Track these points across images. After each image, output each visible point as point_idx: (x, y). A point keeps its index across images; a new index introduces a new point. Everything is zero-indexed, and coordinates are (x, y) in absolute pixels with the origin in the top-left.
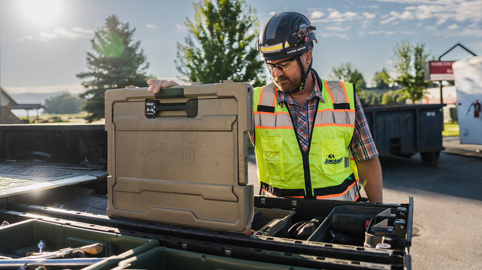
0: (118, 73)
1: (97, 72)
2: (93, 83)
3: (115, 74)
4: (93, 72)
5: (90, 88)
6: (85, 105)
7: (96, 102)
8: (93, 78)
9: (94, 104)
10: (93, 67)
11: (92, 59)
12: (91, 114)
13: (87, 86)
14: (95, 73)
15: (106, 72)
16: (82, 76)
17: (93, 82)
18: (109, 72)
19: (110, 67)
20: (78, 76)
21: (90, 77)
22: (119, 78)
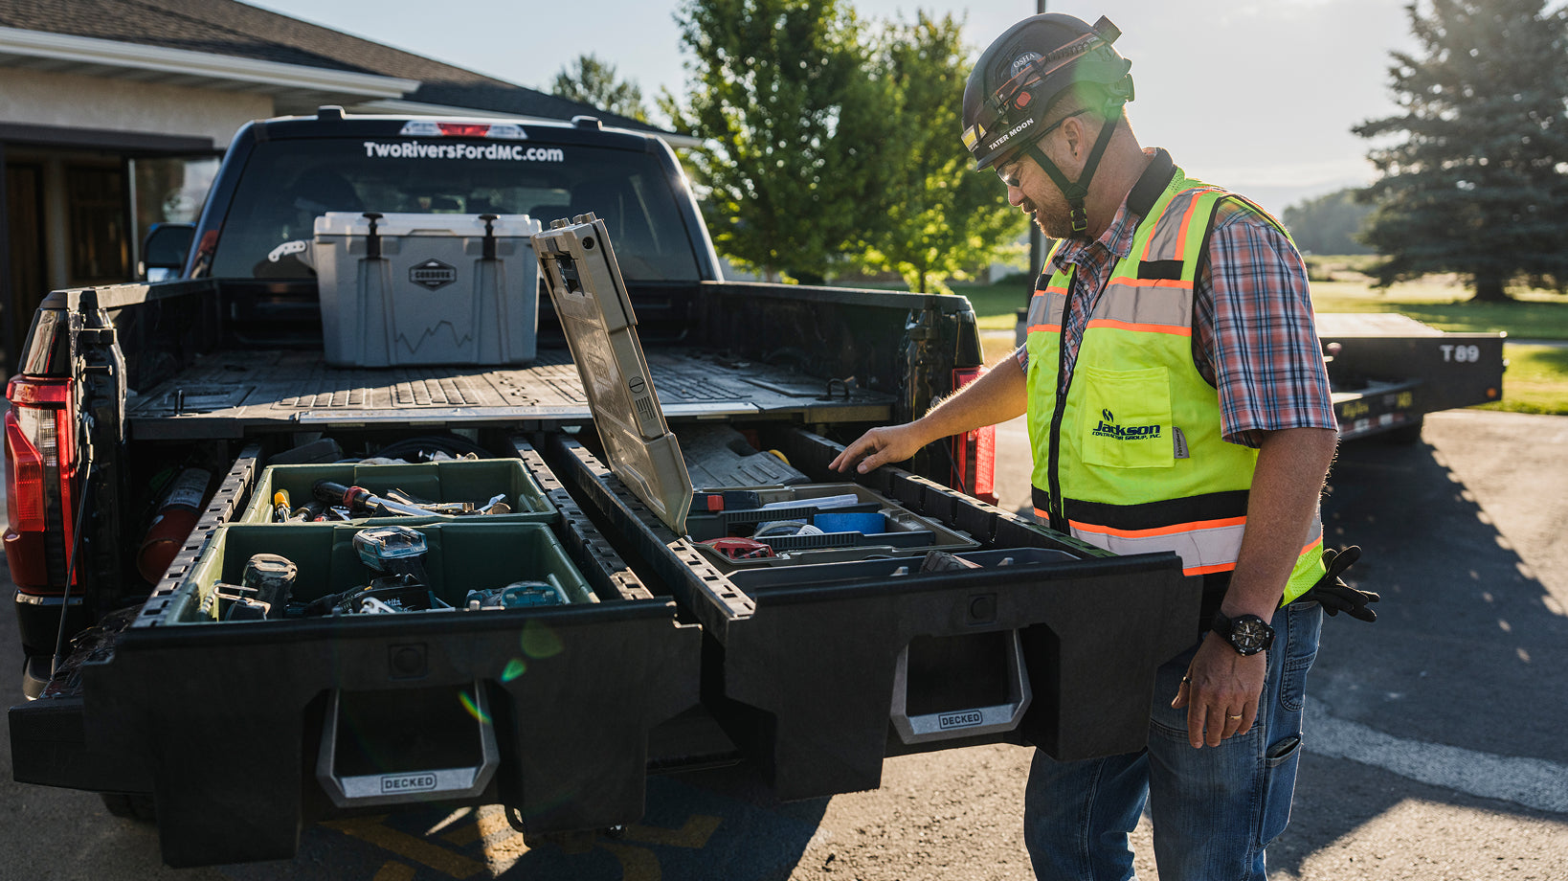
0: (1492, 115)
1: (1420, 113)
2: (1404, 154)
3: (1481, 121)
4: (1404, 113)
5: (1395, 170)
6: (1371, 226)
7: (1407, 217)
8: (1403, 137)
9: (1400, 223)
10: (1406, 97)
11: (1406, 72)
12: (1388, 259)
13: (1382, 165)
14: (1412, 116)
15: (1448, 115)
16: (1368, 130)
17: (1402, 148)
18: (1462, 113)
19: (1468, 92)
20: (1355, 130)
21: (1394, 132)
22: (1494, 133)
